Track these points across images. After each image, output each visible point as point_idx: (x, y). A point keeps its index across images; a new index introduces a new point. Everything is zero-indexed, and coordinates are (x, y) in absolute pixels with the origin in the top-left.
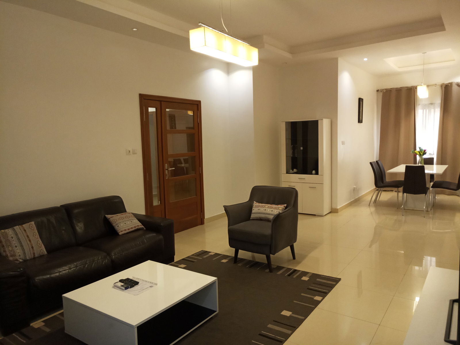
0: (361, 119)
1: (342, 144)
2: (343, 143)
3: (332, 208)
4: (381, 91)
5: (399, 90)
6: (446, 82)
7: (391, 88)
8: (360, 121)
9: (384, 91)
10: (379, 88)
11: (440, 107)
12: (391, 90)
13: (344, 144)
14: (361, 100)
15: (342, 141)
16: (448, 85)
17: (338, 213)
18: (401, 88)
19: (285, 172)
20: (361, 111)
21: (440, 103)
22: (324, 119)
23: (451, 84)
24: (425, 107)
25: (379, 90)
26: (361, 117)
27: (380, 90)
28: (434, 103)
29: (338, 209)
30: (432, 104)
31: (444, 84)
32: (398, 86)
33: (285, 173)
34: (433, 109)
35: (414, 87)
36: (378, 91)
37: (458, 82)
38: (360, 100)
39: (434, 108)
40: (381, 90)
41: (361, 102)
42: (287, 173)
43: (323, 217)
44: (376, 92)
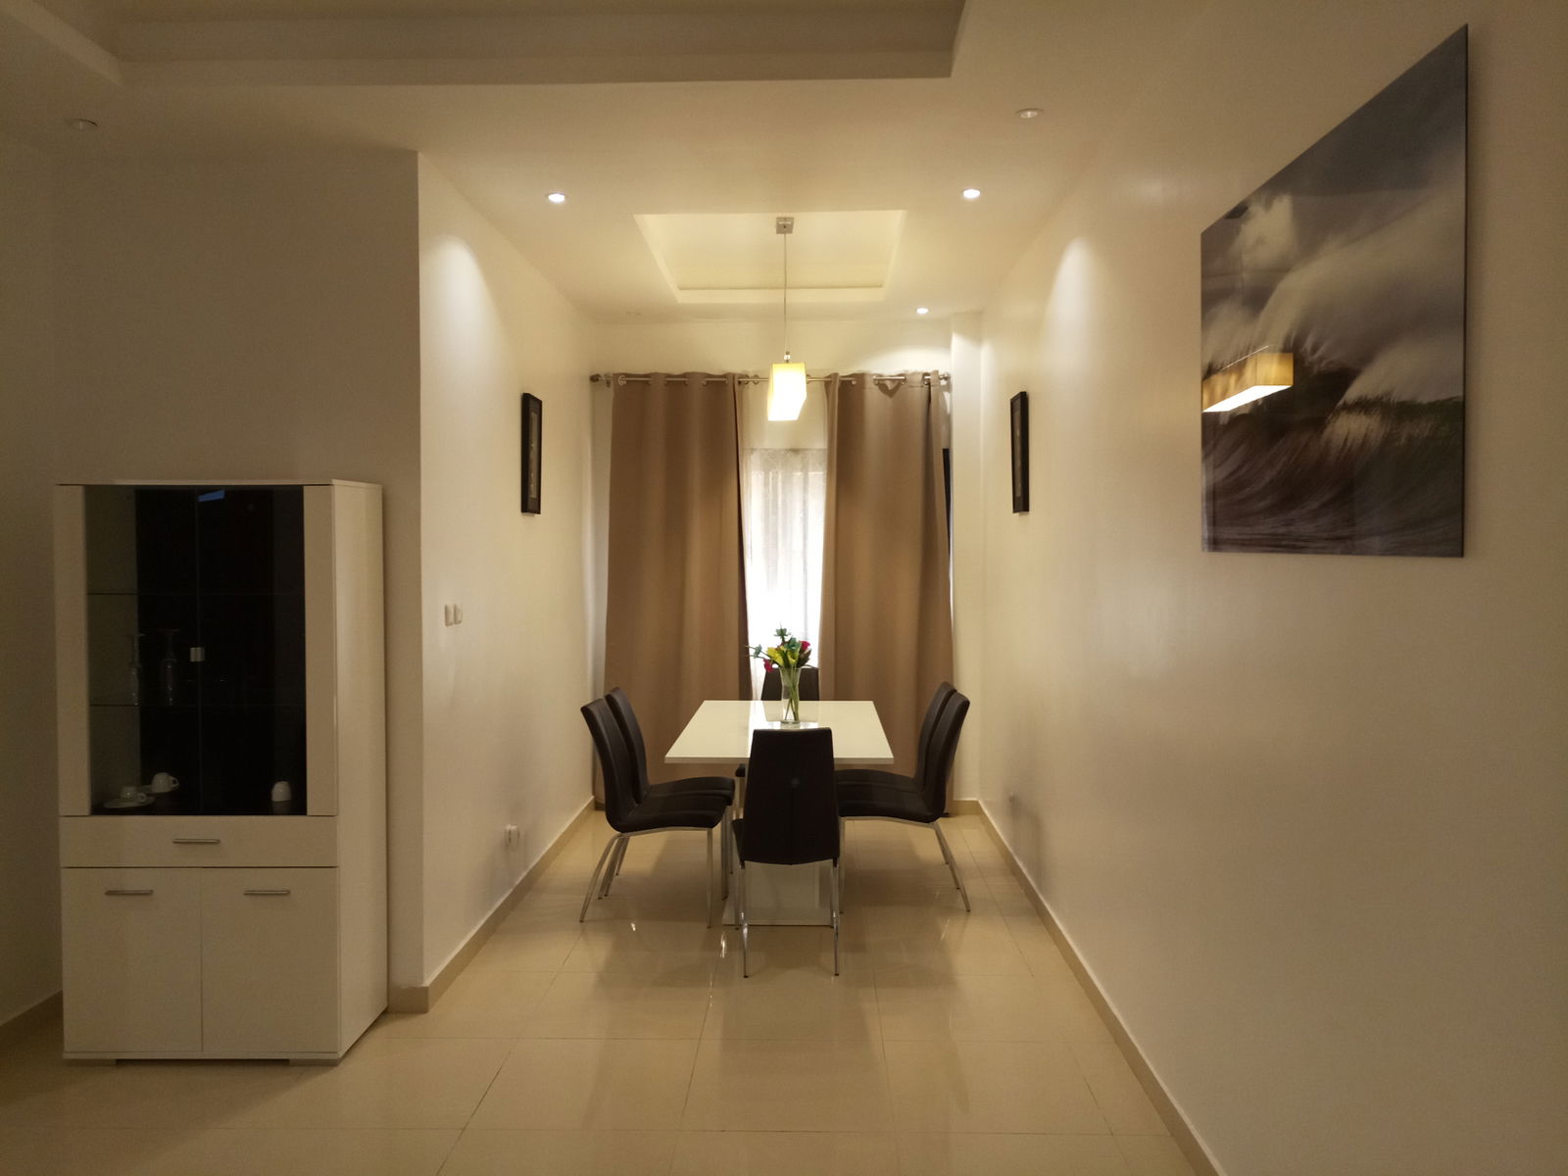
0: (533, 495)
1: (447, 624)
2: (452, 617)
3: (391, 989)
4: (608, 383)
5: (678, 385)
6: (845, 371)
7: (648, 372)
8: (531, 506)
9: (622, 383)
10: (601, 371)
11: (825, 465)
12: (647, 382)
13: (456, 622)
14: (532, 404)
15: (446, 609)
16: (851, 381)
17: (424, 1010)
18: (684, 375)
19: (85, 805)
20: (533, 455)
21: (826, 452)
22: (335, 482)
23: (860, 377)
24: (772, 460)
25: (598, 376)
26: (533, 486)
27: (602, 374)
28: (806, 449)
29: (426, 990)
30: (795, 451)
31: (836, 374)
32: (676, 367)
33: (87, 810)
34: (802, 471)
35: (734, 379)
36: (594, 379)
37: (881, 376)
38: (530, 406)
39: (805, 469)
40: (606, 375)
41: (534, 416)
42: (99, 808)
43: (336, 1069)
44: (587, 382)
